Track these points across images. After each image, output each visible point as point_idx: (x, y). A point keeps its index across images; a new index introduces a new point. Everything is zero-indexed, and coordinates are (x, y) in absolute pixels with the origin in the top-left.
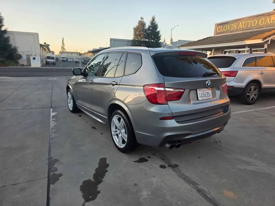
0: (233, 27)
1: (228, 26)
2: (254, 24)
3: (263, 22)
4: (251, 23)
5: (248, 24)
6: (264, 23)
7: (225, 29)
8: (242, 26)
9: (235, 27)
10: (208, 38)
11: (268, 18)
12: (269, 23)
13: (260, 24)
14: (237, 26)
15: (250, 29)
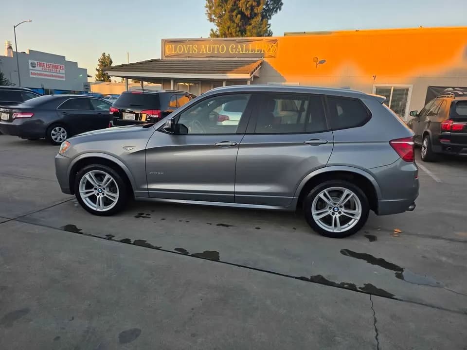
0: (193, 49)
1: (184, 46)
2: (223, 50)
3: (234, 50)
4: (218, 49)
5: (214, 49)
6: (236, 51)
7: (180, 51)
8: (206, 51)
9: (195, 51)
10: (152, 61)
11: (239, 46)
12: (241, 52)
13: (231, 52)
14: (198, 49)
15: (217, 57)
